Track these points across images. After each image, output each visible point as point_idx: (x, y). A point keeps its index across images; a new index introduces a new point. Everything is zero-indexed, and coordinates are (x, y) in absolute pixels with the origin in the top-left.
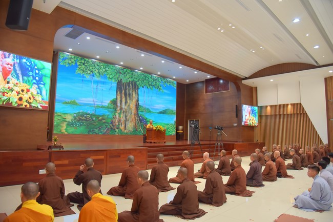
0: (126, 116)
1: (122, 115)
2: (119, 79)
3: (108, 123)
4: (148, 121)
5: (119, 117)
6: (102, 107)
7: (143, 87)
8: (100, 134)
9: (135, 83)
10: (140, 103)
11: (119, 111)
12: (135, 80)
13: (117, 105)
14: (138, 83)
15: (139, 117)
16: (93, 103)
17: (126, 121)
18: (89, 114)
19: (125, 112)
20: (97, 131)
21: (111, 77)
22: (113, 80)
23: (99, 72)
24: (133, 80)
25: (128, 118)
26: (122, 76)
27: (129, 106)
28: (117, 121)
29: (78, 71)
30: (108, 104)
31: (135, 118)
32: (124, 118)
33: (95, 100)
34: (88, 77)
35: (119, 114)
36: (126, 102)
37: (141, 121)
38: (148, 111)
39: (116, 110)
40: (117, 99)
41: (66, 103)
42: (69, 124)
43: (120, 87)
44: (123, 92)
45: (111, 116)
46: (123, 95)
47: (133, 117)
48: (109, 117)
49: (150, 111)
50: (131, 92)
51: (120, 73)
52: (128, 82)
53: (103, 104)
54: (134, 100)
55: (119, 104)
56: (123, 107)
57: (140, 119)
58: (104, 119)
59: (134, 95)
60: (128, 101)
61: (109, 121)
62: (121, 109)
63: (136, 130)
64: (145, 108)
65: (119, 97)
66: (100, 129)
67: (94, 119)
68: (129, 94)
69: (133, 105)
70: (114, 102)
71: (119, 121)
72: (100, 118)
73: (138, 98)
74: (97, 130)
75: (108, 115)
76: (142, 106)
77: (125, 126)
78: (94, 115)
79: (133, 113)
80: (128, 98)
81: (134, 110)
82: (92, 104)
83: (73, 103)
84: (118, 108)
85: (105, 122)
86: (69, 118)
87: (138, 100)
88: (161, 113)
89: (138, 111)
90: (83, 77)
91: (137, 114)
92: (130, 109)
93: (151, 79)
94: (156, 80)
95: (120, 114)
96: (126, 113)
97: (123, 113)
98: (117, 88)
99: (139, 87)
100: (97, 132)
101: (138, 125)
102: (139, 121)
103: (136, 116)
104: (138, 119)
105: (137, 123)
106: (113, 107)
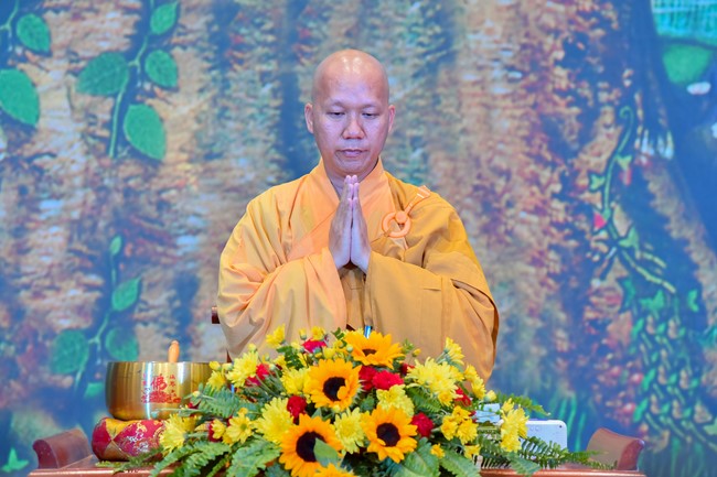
1: (180, 113)
5: (113, 141)
11: (112, 27)
15: (682, 115)
47: (492, 116)
57: (698, 174)
71: (126, 246)
79: (485, 36)
91: (621, 50)
95: (129, 79)
96: (294, 44)
101: (644, 313)
102: (667, 205)
103: (579, 101)
104: (656, 160)
105: (618, 270)
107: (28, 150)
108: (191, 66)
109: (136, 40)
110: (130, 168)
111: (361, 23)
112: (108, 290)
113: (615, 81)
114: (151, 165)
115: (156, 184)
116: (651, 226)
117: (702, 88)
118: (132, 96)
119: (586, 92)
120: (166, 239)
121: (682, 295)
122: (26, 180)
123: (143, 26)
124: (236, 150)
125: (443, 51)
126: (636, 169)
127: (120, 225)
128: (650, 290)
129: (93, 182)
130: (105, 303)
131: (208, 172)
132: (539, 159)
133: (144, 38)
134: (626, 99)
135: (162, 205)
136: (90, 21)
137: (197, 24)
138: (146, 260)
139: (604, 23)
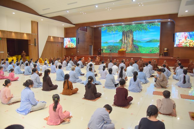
0: (127, 45)
1: (125, 45)
2: (123, 30)
5: (124, 46)
7: (136, 31)
8: (116, 53)
9: (131, 30)
10: (134, 39)
12: (131, 29)
13: (122, 41)
14: (133, 30)
15: (134, 45)
16: (113, 42)
17: (127, 47)
19: (127, 43)
20: (115, 51)
21: (120, 30)
22: (121, 32)
23: (115, 30)
24: (130, 29)
25: (128, 46)
26: (124, 29)
27: (128, 41)
29: (108, 32)
31: (132, 46)
34: (111, 33)
36: (127, 39)
37: (135, 47)
38: (139, 42)
39: (122, 43)
40: (122, 39)
41: (104, 43)
42: (106, 50)
43: (124, 33)
44: (125, 35)
45: (120, 46)
46: (125, 37)
47: (130, 45)
49: (140, 42)
50: (129, 35)
51: (124, 28)
52: (128, 30)
53: (117, 42)
54: (131, 38)
55: (123, 41)
56: (126, 41)
59: (131, 36)
60: (128, 39)
61: (119, 48)
62: (125, 42)
63: (132, 51)
64: (137, 41)
65: (123, 38)
68: (128, 36)
69: (130, 40)
70: (121, 40)
73: (133, 37)
76: (136, 40)
77: (127, 49)
78: (114, 46)
79: (130, 44)
80: (128, 38)
81: (131, 42)
83: (106, 43)
84: (123, 42)
86: (105, 48)
87: (133, 38)
88: (148, 42)
89: (133, 43)
90: (109, 33)
93: (141, 26)
94: (144, 26)
95: (124, 45)
98: (123, 34)
99: (134, 31)
101: (133, 49)
106: (121, 42)
107: (122, 46)
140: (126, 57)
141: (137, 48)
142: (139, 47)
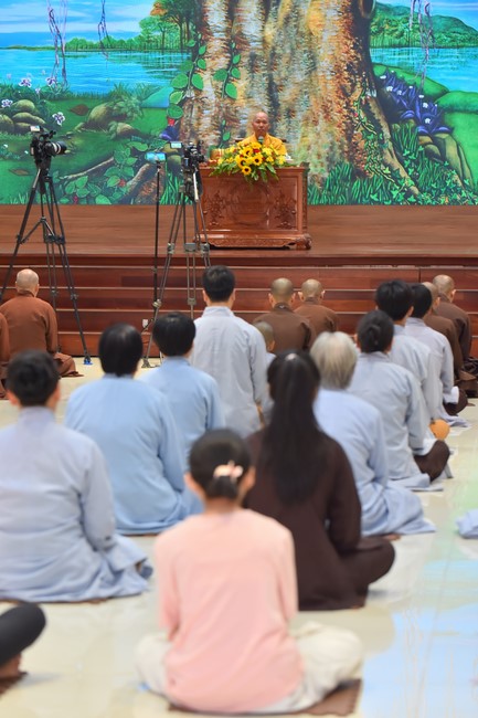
0: (272, 90)
1: (241, 86)
3: (147, 138)
4: (452, 109)
5: (223, 94)
6: (107, 46)
8: (102, 200)
11: (222, 62)
13: (203, 26)
15: (378, 85)
16: (45, 28)
18: (29, 95)
25: (285, 96)
28: (206, 122)
30: (144, 24)
31: (344, 93)
32: (261, 99)
33: (58, 13)
35: (217, 75)
37: (392, 110)
39: (196, 55)
45: (167, 93)
47: (327, 85)
48: (152, 100)
53: (111, 28)
55: (216, 19)
56: (251, 26)
57: (383, 101)
58: (122, 118)
61: (156, 123)
62: (235, 43)
63: (358, 174)
64: (427, 24)
66: (97, 176)
67: (60, 117)
70: (182, 8)
71: (226, 123)
72: (98, 111)
74: (83, 179)
75: (148, 92)
76: (403, 11)
78: (61, 97)
79: (325, 63)
81: (331, 44)
82: (41, 36)
84: (216, 44)
85: (127, 134)
89: (363, 47)
91: (362, 67)
92: (306, 41)
95: (227, 76)
96: (272, 66)
97: (253, 68)
100: (82, 193)
101: (368, 140)
102: (375, 110)
103: (351, 81)
104: (372, 97)
105: (362, 128)
106: (174, 37)
107: (200, 97)
108: (244, 72)
109: (229, 65)
110: (228, 101)
111: (291, 59)
112: (222, 135)
113: (361, 76)
114: (233, 100)
115: (234, 106)
116: (370, 115)
117: (384, 77)
118: (228, 81)
119: (352, 78)
120: (237, 121)
121: (378, 135)
122: (200, 105)
123: (231, 62)
124: (256, 96)
125: (313, 67)
126: (366, 100)
127: (225, 117)
128: (370, 134)
129: (217, 105)
130: (221, 139)
131: (249, 102)
132: (340, 97)
133: (231, 65)
134: (364, 80)
135: (236, 111)
136: (217, 61)
137: (245, 60)
138: (232, 127)
139: (357, 59)
140: (314, 252)
141: (431, 131)
142: (458, 120)
